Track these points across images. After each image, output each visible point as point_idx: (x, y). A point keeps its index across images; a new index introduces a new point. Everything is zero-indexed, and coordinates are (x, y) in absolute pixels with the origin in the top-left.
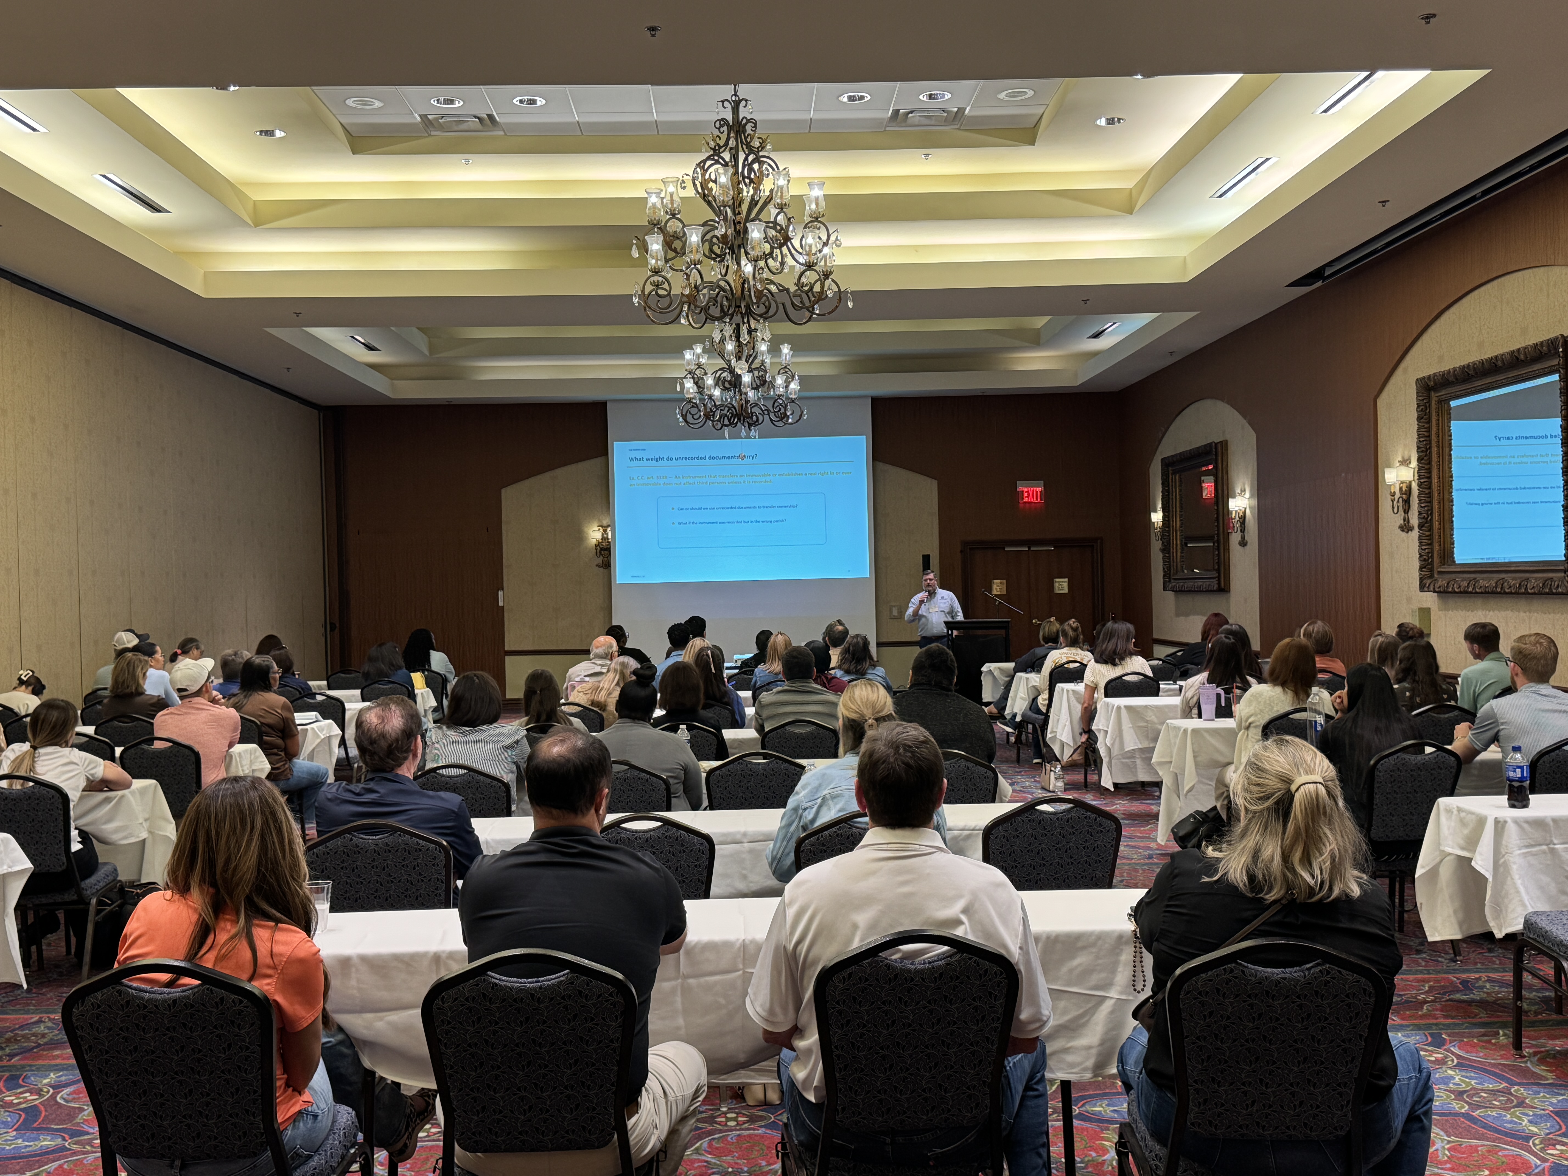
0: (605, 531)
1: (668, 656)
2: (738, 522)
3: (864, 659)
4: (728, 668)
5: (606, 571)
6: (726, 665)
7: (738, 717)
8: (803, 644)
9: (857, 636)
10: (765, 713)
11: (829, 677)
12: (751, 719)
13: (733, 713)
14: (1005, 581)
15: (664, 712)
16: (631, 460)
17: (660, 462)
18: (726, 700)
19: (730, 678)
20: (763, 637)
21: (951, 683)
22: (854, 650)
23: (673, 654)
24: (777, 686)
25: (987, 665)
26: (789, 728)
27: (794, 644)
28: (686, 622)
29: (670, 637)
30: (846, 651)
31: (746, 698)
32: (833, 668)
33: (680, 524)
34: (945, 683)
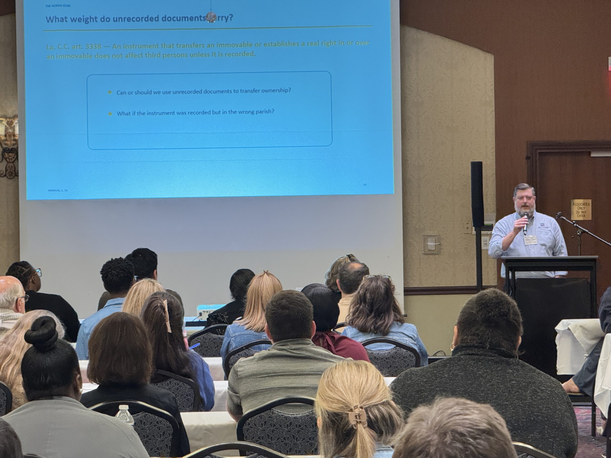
0: (10, 124)
1: (102, 305)
2: (204, 113)
3: (387, 311)
4: (189, 324)
5: (11, 181)
6: (186, 319)
7: (203, 395)
8: (299, 289)
9: (377, 278)
10: (243, 389)
11: (336, 337)
12: (223, 398)
13: (196, 388)
14: (590, 201)
15: (94, 386)
16: (49, 20)
17: (92, 24)
18: (186, 370)
19: (192, 338)
20: (241, 280)
21: (514, 347)
22: (373, 299)
23: (109, 302)
24: (260, 349)
25: (564, 321)
26: (277, 410)
27: (286, 288)
28: (128, 257)
29: (105, 278)
30: (362, 299)
31: (215, 368)
32: (342, 325)
33: (119, 114)
34: (505, 346)
